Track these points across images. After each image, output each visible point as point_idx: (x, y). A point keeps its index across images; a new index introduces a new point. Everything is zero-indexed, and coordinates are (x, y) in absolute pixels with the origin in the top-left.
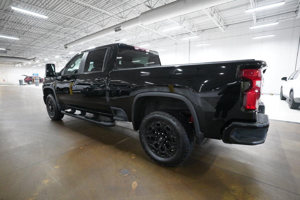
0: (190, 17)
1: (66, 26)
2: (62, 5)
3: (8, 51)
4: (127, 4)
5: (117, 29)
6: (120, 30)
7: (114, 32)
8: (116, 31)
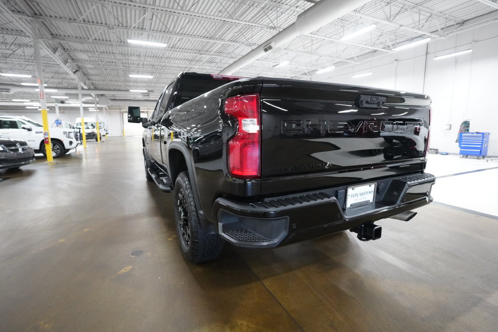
0: (416, 2)
1: (203, 52)
2: (195, 24)
3: (151, 93)
4: (283, 4)
5: (266, 47)
6: (270, 48)
7: (264, 52)
8: (266, 50)
